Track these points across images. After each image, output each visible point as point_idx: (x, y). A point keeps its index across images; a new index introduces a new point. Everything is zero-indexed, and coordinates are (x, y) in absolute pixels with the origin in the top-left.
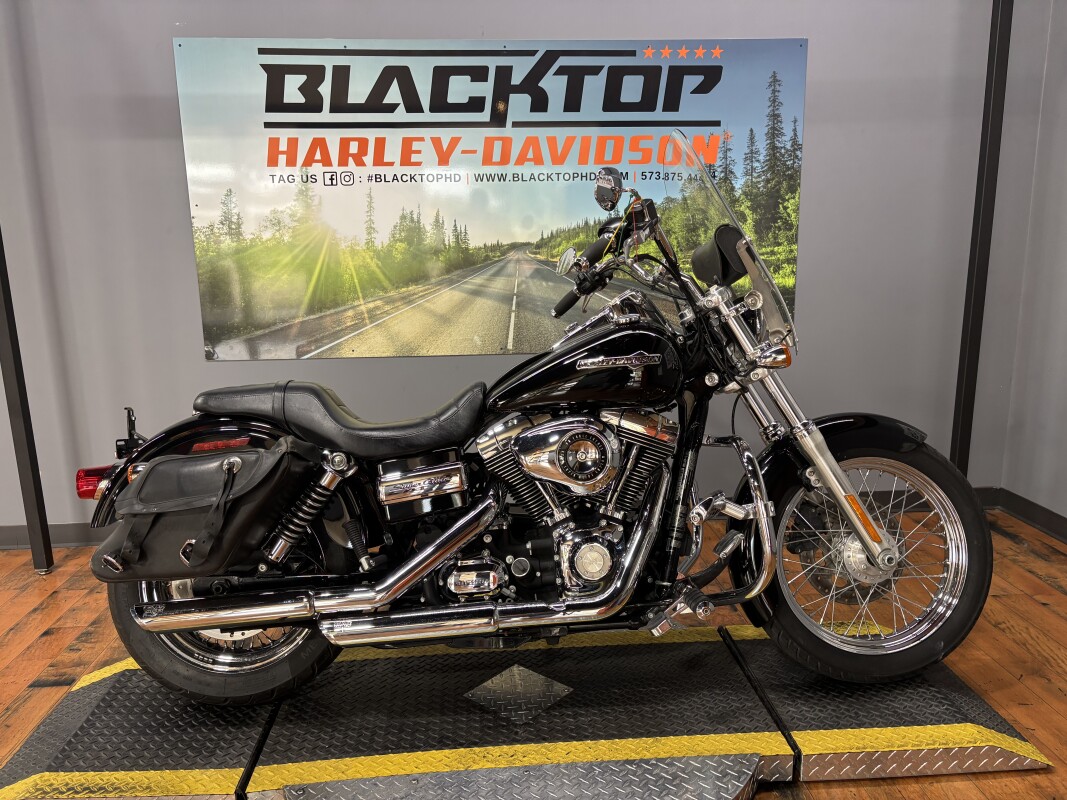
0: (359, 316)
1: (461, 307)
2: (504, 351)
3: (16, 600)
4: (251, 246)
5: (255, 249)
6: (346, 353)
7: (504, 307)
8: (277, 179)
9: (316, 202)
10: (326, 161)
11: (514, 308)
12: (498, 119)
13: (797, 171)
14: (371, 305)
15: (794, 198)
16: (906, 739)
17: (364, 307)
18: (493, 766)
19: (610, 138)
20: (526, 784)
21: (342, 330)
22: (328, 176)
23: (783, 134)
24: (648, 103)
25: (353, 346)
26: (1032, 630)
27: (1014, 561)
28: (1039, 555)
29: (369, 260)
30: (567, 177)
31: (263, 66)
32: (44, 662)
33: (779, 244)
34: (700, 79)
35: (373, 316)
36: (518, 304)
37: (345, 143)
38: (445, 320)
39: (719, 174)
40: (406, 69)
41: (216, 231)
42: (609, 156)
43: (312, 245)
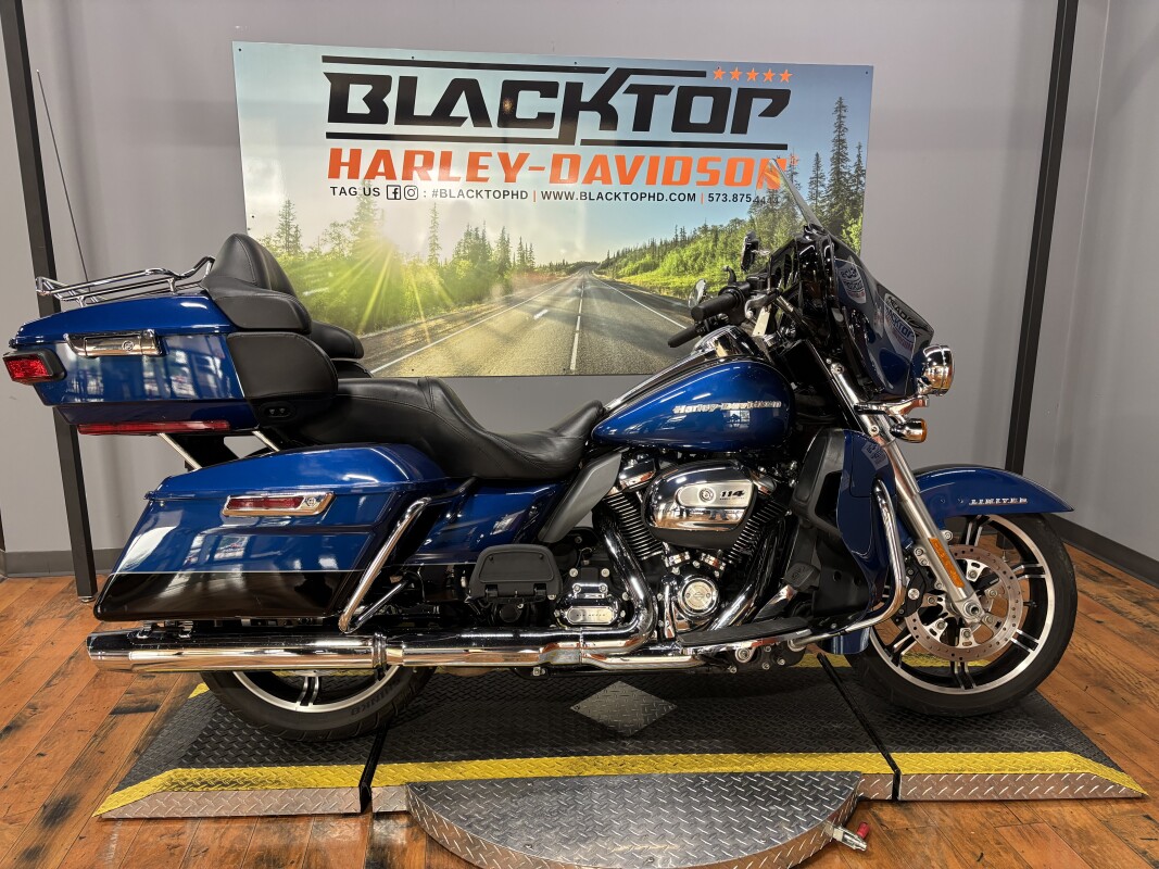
0: (420, 334)
1: (524, 327)
2: (567, 373)
3: (65, 629)
4: (310, 260)
5: (314, 263)
6: (405, 372)
7: (569, 327)
8: (338, 191)
10: (390, 174)
11: (578, 328)
12: (567, 137)
13: (861, 197)
14: (433, 324)
15: (856, 223)
17: (425, 325)
18: (604, 773)
19: (679, 158)
20: (636, 790)
21: (402, 348)
22: (391, 190)
23: (848, 160)
24: (716, 125)
25: (413, 365)
26: (1090, 646)
29: (431, 277)
30: (634, 197)
31: (327, 75)
32: (119, 690)
34: (768, 102)
35: (434, 334)
36: (582, 325)
37: (409, 157)
38: (508, 339)
39: (782, 200)
40: (475, 82)
41: (272, 244)
42: (676, 177)
43: (373, 260)
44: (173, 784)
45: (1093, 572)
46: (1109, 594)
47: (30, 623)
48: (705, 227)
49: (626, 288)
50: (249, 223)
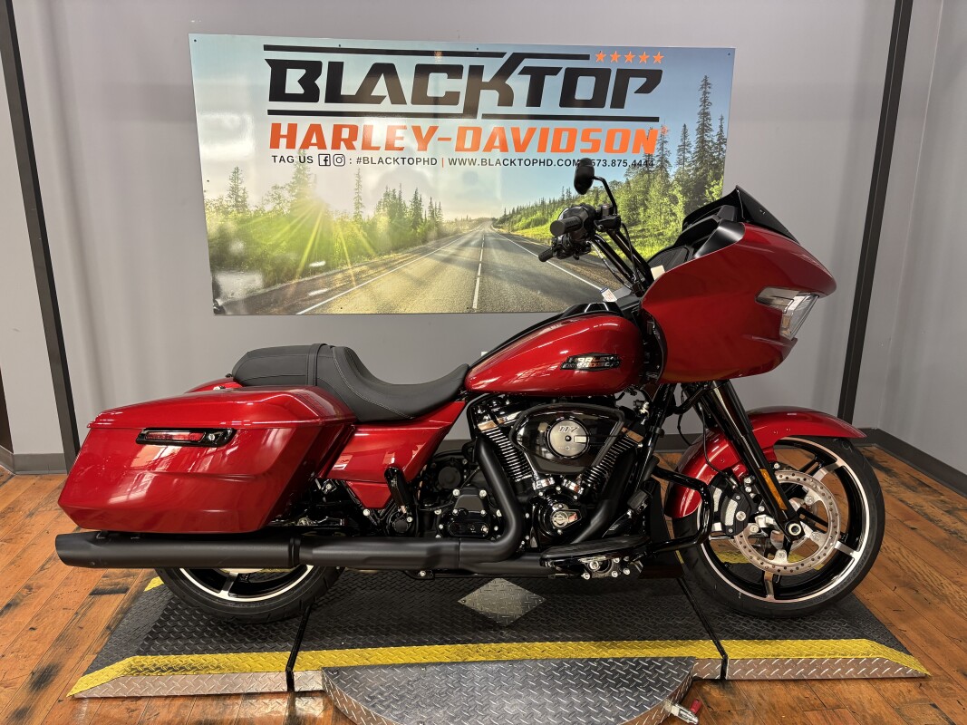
0: (347, 279)
1: (434, 272)
2: (470, 310)
3: (59, 520)
4: (255, 217)
5: (259, 219)
6: (335, 310)
7: (471, 273)
8: (278, 159)
10: (321, 145)
11: (479, 274)
13: (722, 162)
14: (358, 270)
15: (718, 184)
17: (351, 271)
18: (484, 659)
19: (565, 130)
20: (511, 675)
21: (332, 291)
22: (322, 158)
23: (711, 130)
24: (597, 101)
25: (341, 304)
26: (903, 550)
28: (909, 487)
29: (356, 231)
30: (527, 162)
31: (269, 61)
32: (98, 574)
34: (643, 80)
35: (359, 278)
36: (482, 272)
37: (337, 129)
38: (420, 283)
39: (656, 163)
40: (392, 66)
41: (224, 203)
42: (563, 145)
43: (307, 217)
44: (133, 670)
45: (913, 483)
46: (924, 503)
47: (31, 515)
49: (519, 240)
50: (205, 186)
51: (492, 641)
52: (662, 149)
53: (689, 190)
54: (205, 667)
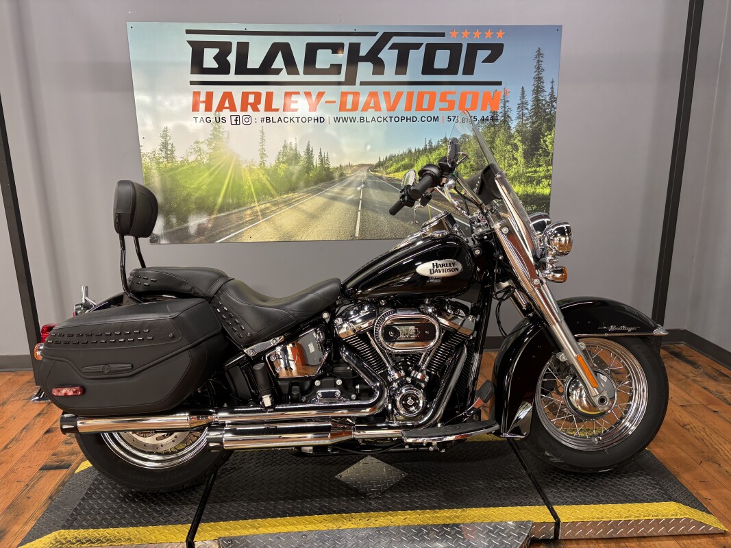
0: (255, 214)
1: (324, 208)
2: (353, 238)
3: (25, 408)
4: (182, 166)
5: (184, 168)
6: (246, 239)
7: (354, 208)
8: (198, 120)
9: (225, 136)
10: (232, 108)
11: (360, 208)
12: (350, 80)
13: (553, 116)
14: (263, 206)
15: (551, 134)
16: (630, 512)
17: (258, 208)
18: (355, 527)
19: (427, 93)
20: (378, 540)
21: (243, 223)
22: (234, 118)
23: (544, 91)
24: (452, 70)
25: (251, 234)
26: (707, 429)
27: (694, 381)
29: (261, 176)
30: (397, 119)
31: (189, 42)
32: (48, 452)
33: (540, 166)
34: (488, 52)
35: (264, 213)
36: (363, 207)
37: (245, 95)
38: (313, 217)
39: (500, 118)
40: (287, 45)
41: (157, 155)
42: (425, 106)
43: (223, 165)
47: (4, 404)
48: (446, 139)
49: (392, 181)
50: (141, 142)
51: (363, 511)
52: (505, 107)
53: (527, 139)
54: (118, 540)
